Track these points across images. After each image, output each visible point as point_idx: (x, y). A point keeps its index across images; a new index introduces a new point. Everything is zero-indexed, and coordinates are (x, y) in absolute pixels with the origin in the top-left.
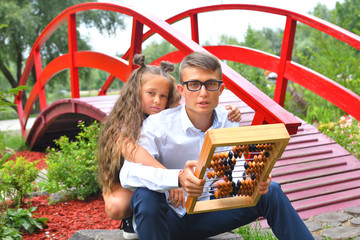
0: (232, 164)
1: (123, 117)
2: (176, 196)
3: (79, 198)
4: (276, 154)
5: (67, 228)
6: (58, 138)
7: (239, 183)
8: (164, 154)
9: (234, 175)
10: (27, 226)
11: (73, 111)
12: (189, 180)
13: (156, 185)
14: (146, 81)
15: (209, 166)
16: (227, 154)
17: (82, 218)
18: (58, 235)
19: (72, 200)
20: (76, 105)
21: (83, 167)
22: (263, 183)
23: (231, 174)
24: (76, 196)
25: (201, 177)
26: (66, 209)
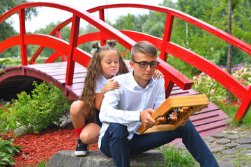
6: (19, 93)
10: (11, 151)
11: (23, 74)
12: (148, 120)
17: (41, 145)
18: (31, 156)
20: (25, 70)
21: (38, 111)
26: (27, 139)
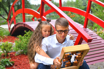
0: (71, 57)
1: (36, 39)
2: (53, 67)
3: (24, 54)
4: (85, 54)
5: (20, 64)
7: (73, 62)
8: (49, 51)
9: (71, 60)
10: (8, 64)
11: (23, 26)
12: (57, 63)
13: (46, 63)
14: (43, 27)
15: (63, 58)
16: (69, 54)
17: (25, 61)
18: (17, 67)
19: (22, 54)
20: (24, 24)
21: (26, 44)
22: (81, 62)
23: (70, 60)
24: (23, 53)
25: (61, 62)
